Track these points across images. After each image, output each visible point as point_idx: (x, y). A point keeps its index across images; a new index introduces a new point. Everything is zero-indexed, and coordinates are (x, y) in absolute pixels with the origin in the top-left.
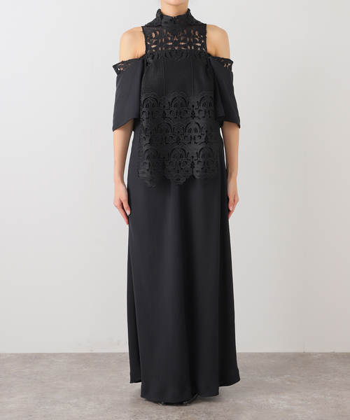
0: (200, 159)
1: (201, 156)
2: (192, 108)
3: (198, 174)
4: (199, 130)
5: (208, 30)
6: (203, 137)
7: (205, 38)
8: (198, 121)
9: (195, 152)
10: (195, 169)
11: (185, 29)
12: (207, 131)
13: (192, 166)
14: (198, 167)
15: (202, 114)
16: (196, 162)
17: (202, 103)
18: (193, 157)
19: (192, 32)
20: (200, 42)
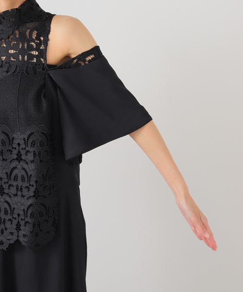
0: (28, 219)
1: (29, 215)
2: (17, 147)
3: (25, 239)
4: (26, 179)
5: (54, 26)
6: (32, 189)
7: (47, 40)
8: (25, 166)
9: (22, 208)
10: (22, 233)
11: (18, 28)
12: (36, 182)
13: (18, 227)
14: (25, 230)
15: (30, 157)
16: (22, 223)
17: (30, 141)
18: (19, 215)
19: (27, 33)
20: (37, 49)
